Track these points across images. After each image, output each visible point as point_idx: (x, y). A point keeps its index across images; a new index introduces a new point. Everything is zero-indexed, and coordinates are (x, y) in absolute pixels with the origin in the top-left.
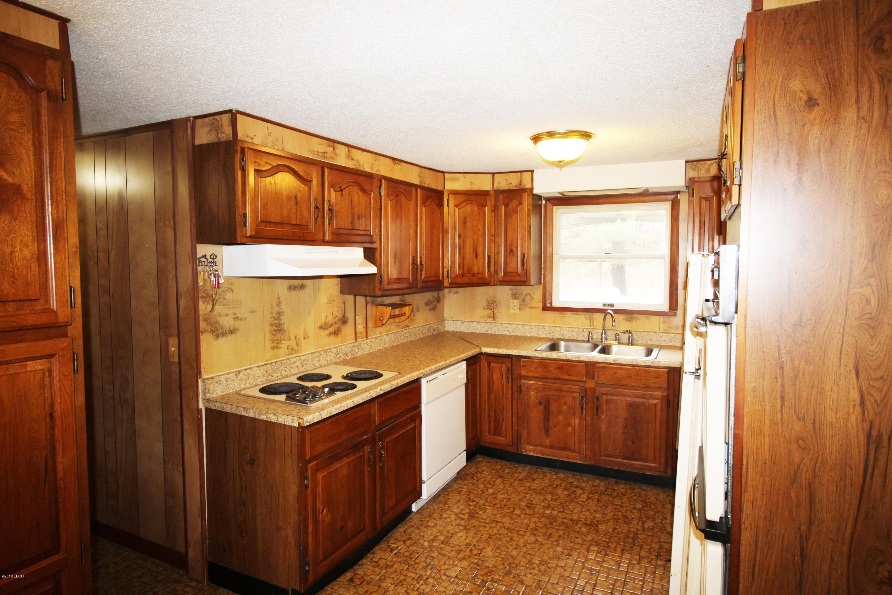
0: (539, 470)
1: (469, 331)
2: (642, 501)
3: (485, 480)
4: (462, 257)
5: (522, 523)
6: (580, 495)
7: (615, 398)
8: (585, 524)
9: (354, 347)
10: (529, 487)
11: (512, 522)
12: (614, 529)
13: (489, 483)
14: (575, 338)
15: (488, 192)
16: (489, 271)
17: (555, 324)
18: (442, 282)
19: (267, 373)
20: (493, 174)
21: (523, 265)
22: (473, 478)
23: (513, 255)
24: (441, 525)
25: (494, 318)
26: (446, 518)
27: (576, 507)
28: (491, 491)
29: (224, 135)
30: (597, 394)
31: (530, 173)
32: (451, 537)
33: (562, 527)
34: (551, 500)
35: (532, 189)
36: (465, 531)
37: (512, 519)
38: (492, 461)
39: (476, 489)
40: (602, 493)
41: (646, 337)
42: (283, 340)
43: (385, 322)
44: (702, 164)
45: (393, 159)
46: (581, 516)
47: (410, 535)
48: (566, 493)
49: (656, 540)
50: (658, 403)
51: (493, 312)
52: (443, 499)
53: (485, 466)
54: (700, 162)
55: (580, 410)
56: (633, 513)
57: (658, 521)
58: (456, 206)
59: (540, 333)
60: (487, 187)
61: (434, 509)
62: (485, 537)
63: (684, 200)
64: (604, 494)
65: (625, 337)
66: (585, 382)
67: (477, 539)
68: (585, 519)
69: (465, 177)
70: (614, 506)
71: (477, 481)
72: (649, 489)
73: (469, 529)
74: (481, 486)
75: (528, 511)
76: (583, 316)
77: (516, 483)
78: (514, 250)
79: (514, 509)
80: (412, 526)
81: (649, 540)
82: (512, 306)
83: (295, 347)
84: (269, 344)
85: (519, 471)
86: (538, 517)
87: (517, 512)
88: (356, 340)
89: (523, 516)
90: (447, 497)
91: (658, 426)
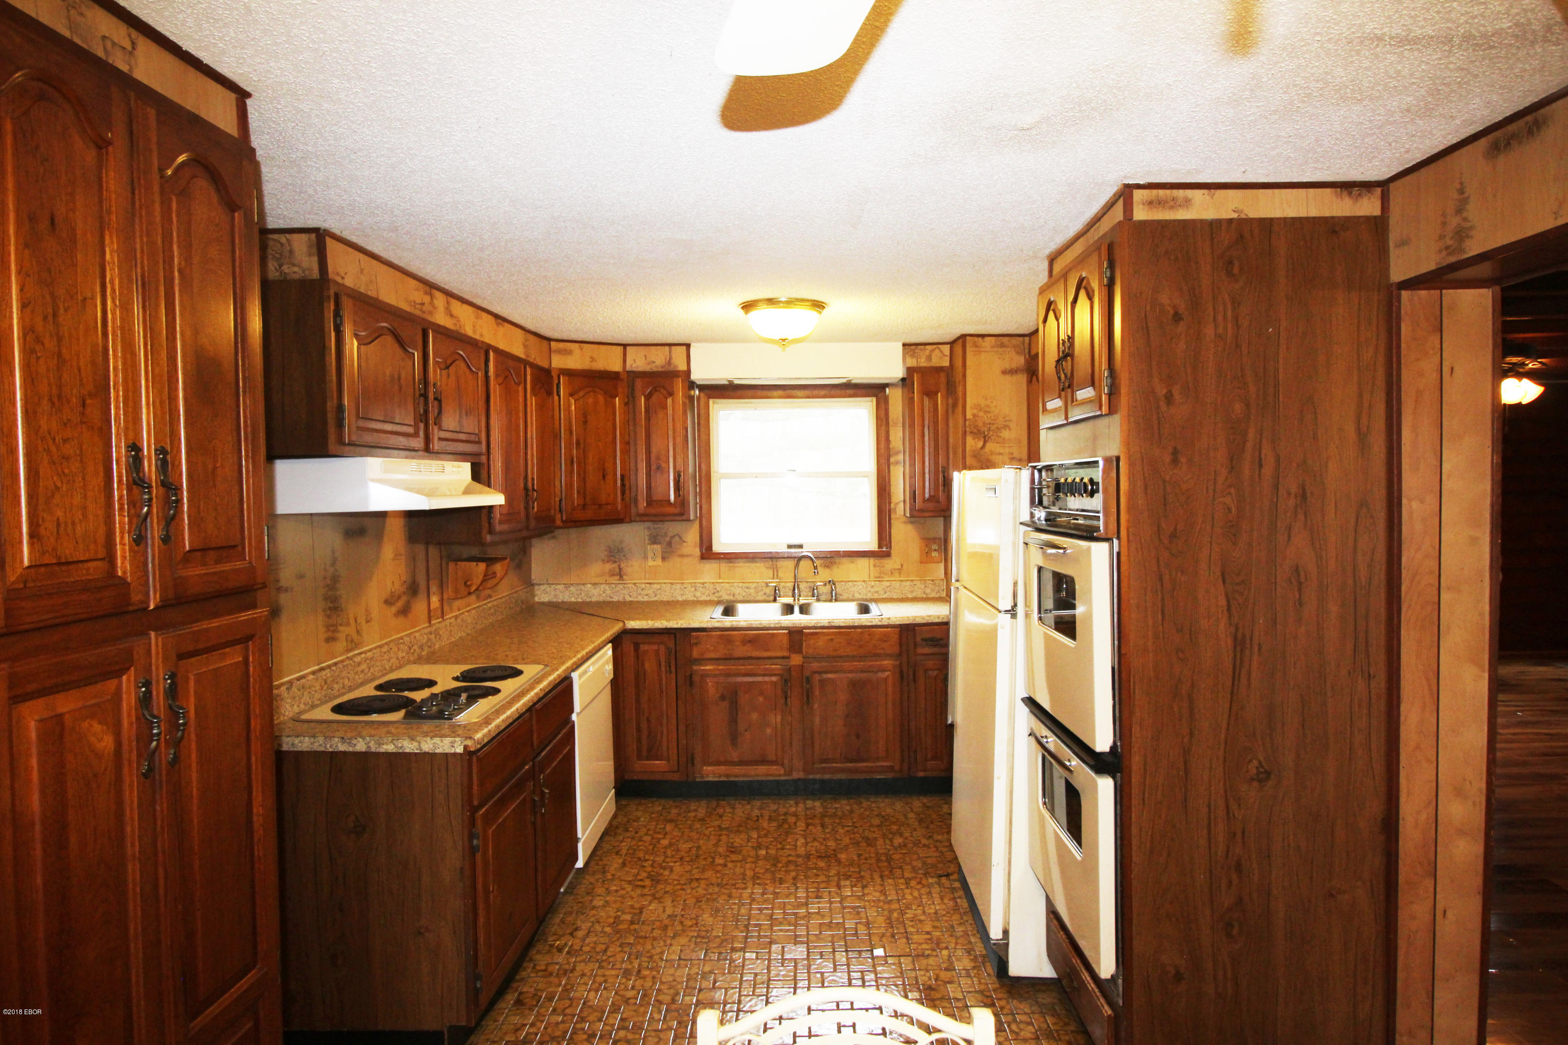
0: (722, 802)
1: (580, 600)
2: (878, 816)
3: (648, 830)
4: (583, 479)
5: (734, 874)
6: (795, 823)
7: (830, 676)
8: (819, 857)
9: (430, 633)
10: (719, 826)
11: (719, 875)
12: (859, 856)
13: (655, 832)
14: (752, 598)
15: (617, 373)
16: (623, 499)
17: (720, 578)
18: (553, 521)
19: (326, 683)
20: (625, 346)
21: (677, 488)
22: (627, 830)
23: (662, 473)
24: (615, 902)
25: (621, 577)
26: (617, 891)
27: (797, 840)
28: (665, 842)
29: (296, 269)
30: (807, 673)
31: (684, 348)
32: (641, 912)
33: (792, 867)
34: (759, 837)
35: (688, 372)
36: (656, 901)
37: (717, 872)
38: (643, 801)
39: (640, 843)
40: (823, 816)
41: (853, 589)
42: (341, 625)
43: (473, 588)
44: (921, 350)
45: (497, 317)
46: (809, 848)
47: (573, 924)
48: (775, 824)
49: (915, 857)
50: (888, 677)
51: (619, 566)
52: (596, 867)
53: (637, 810)
54: (920, 347)
55: (782, 701)
56: (874, 832)
57: (907, 834)
58: (571, 395)
59: (698, 594)
60: (615, 365)
61: (591, 883)
62: (691, 901)
63: (896, 397)
64: (826, 816)
65: (824, 590)
66: (788, 658)
67: (681, 907)
68: (817, 851)
69: (581, 349)
70: (847, 829)
71: (636, 833)
72: (880, 800)
73: (661, 898)
74: (647, 838)
75: (734, 857)
76: (762, 565)
77: (698, 825)
78: (663, 465)
79: (713, 858)
80: (571, 913)
81: (908, 859)
82: (650, 555)
83: (355, 636)
84: (323, 635)
85: (692, 808)
86: (753, 862)
87: (719, 861)
88: (430, 622)
89: (730, 865)
90: (600, 863)
91: (890, 706)
